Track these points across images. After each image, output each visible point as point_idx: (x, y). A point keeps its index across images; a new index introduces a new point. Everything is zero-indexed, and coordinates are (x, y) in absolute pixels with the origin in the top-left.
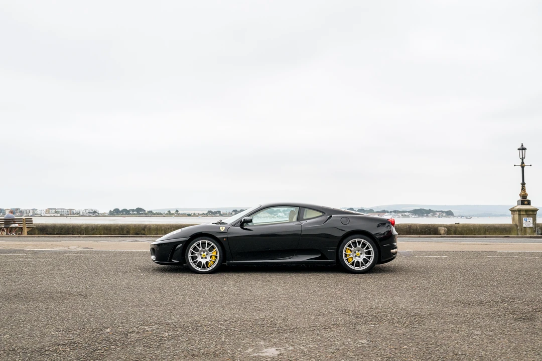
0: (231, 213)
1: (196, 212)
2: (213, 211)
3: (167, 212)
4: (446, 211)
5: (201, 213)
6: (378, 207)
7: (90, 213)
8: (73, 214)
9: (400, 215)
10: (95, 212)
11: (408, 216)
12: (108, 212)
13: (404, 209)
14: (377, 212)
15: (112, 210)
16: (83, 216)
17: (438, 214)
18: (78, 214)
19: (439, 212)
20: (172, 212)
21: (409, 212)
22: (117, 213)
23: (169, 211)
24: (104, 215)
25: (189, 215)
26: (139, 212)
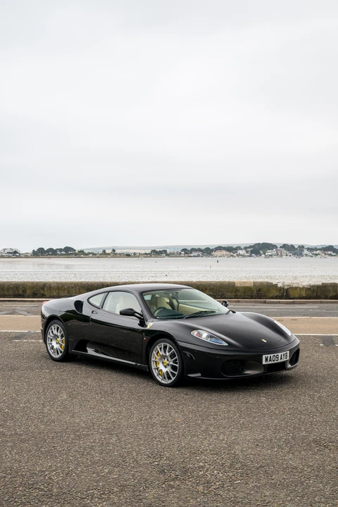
0: (180, 253)
1: (137, 251)
2: (158, 250)
3: (101, 252)
5: (143, 252)
7: (9, 253)
10: (15, 252)
12: (30, 251)
15: (36, 250)
16: (2, 257)
20: (107, 252)
22: (42, 253)
23: (104, 251)
24: (26, 256)
25: (128, 255)
26: (68, 252)
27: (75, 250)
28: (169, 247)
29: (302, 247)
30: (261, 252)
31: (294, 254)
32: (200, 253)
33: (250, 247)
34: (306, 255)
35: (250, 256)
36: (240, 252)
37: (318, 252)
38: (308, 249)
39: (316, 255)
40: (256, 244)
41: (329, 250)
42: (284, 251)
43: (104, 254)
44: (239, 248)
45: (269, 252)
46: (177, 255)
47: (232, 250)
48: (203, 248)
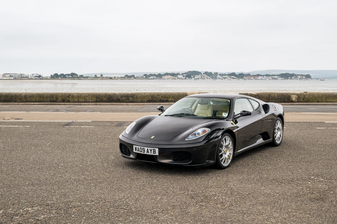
0: (143, 77)
1: (116, 76)
2: (129, 75)
3: (94, 76)
4: (305, 74)
5: (120, 76)
6: (254, 72)
7: (36, 76)
8: (24, 77)
9: (271, 78)
10: (40, 76)
11: (276, 79)
12: (49, 76)
13: (274, 73)
14: (253, 76)
15: (53, 75)
16: (31, 79)
17: (299, 77)
18: (27, 77)
19: (300, 75)
20: (98, 76)
21: (277, 75)
22: (57, 77)
23: (96, 75)
24: (46, 79)
25: (111, 78)
26: (73, 76)
27: (77, 75)
28: (136, 73)
29: (216, 74)
30: (192, 76)
31: (212, 78)
32: (155, 77)
33: (185, 73)
34: (219, 78)
35: (185, 79)
36: (179, 76)
37: (226, 76)
38: (220, 75)
39: (225, 78)
40: (189, 72)
41: (232, 75)
42: (206, 76)
43: (96, 77)
44: (178, 74)
45: (197, 77)
46: (142, 78)
47: (174, 75)
48: (157, 74)
